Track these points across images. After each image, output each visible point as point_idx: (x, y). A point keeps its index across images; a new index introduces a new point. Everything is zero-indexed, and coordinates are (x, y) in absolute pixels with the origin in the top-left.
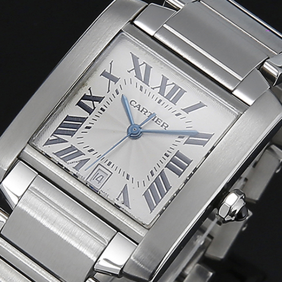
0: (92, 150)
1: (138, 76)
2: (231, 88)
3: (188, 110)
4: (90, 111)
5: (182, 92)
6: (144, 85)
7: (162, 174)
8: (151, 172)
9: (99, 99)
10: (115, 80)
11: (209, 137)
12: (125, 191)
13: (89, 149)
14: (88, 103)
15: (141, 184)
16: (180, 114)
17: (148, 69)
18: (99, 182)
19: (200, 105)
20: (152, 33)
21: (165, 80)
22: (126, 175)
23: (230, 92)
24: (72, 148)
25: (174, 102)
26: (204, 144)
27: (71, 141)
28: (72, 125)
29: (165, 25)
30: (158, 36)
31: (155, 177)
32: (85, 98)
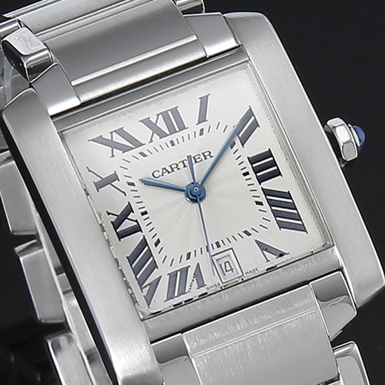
0: (189, 255)
1: (125, 149)
2: (200, 55)
3: (202, 119)
4: (137, 229)
5: (175, 111)
6: (140, 149)
7: (267, 192)
8: (258, 203)
9: (129, 210)
10: (115, 177)
11: (250, 113)
12: (264, 247)
13: (185, 257)
14: (127, 225)
15: (265, 223)
16: (202, 131)
17: (121, 132)
18: (232, 269)
19: (204, 101)
21: (147, 122)
22: (244, 235)
23: (204, 59)
24: (173, 276)
25: (182, 127)
26: (255, 125)
27: (163, 272)
28: (142, 259)
29: (74, 83)
30: (85, 98)
31: (265, 203)
32: (116, 225)
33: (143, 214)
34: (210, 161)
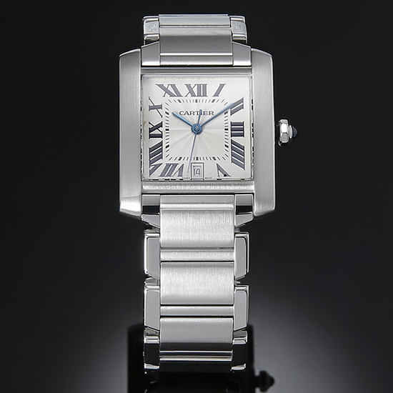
0: (181, 158)
1: (172, 95)
2: (231, 63)
3: (217, 94)
4: (161, 136)
5: (205, 86)
6: (179, 98)
7: (233, 142)
8: (226, 146)
9: (161, 125)
10: (160, 107)
11: (242, 101)
12: (219, 168)
13: (178, 158)
14: (156, 132)
15: (225, 157)
16: (214, 100)
17: (173, 86)
18: (199, 174)
19: (222, 86)
20: (157, 63)
21: (188, 86)
22: (212, 159)
23: (232, 66)
24: (168, 165)
25: (205, 95)
26: (242, 107)
27: (164, 162)
28: (156, 152)
29: (161, 54)
30: (163, 63)
31: (230, 147)
32: (151, 130)
33: (167, 130)
34: (211, 116)
